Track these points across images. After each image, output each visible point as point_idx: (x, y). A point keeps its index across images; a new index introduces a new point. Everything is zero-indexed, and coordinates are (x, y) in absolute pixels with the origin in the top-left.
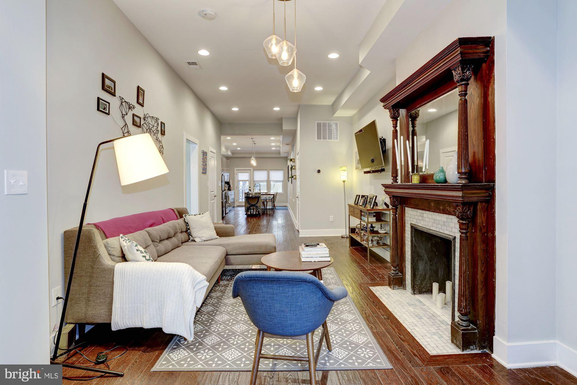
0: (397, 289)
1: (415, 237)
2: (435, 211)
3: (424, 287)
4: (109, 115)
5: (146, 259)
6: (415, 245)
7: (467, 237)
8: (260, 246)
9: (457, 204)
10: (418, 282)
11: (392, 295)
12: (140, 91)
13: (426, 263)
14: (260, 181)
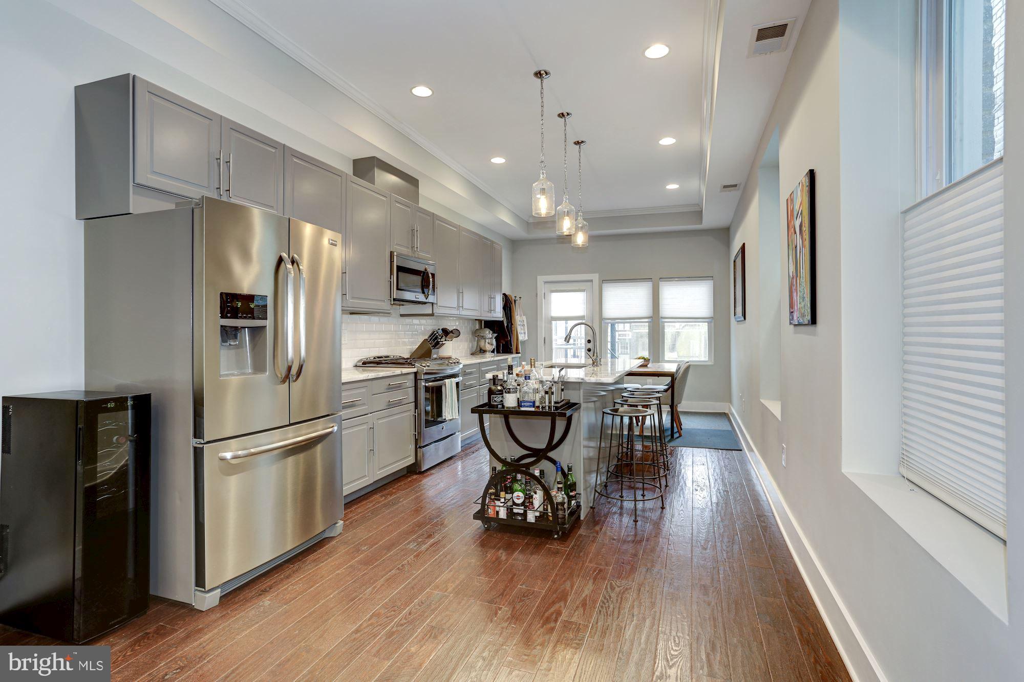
14: (624, 320)
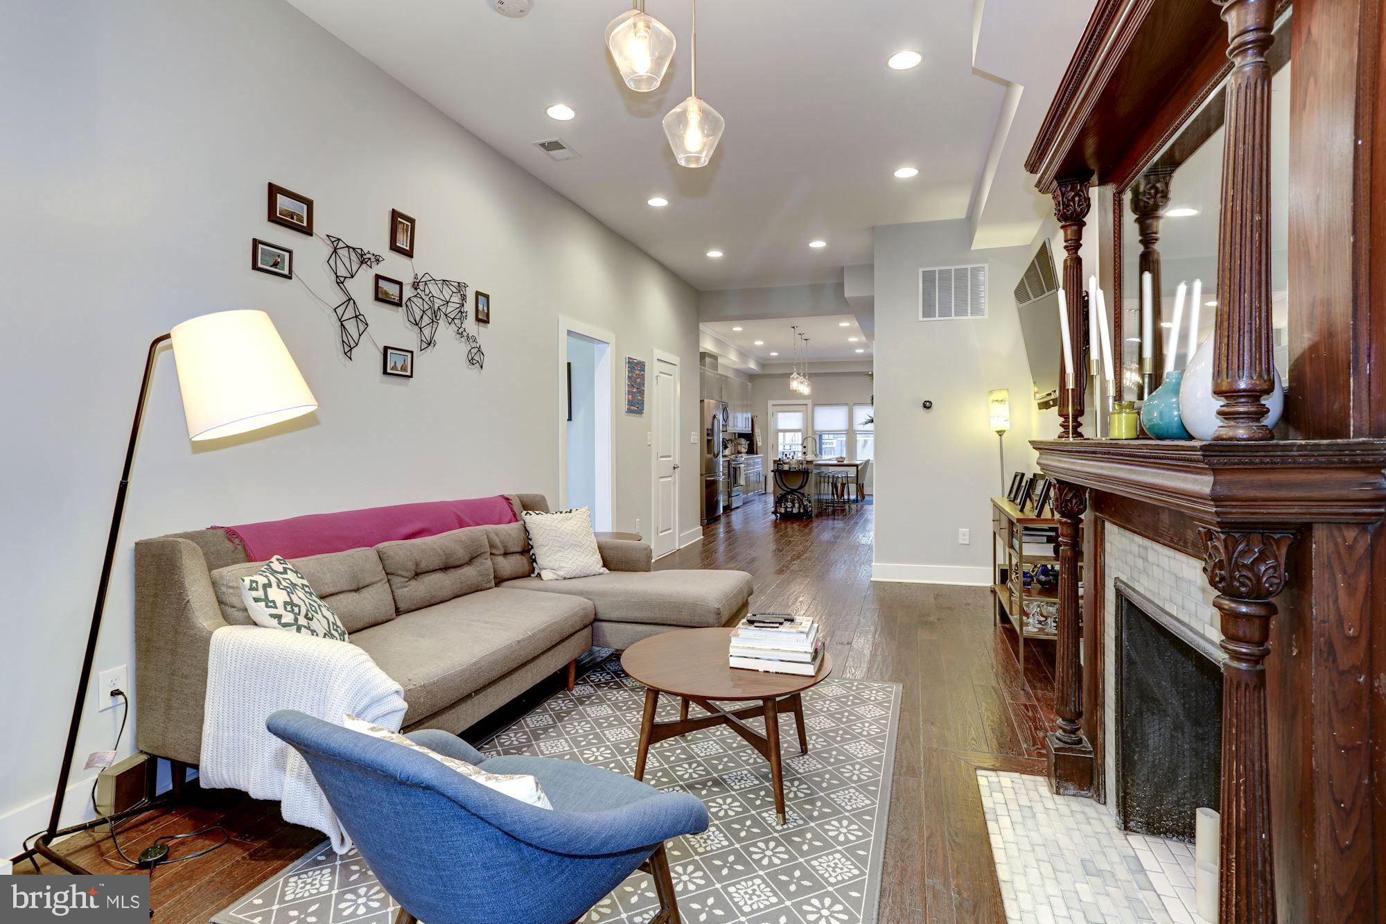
0: (1074, 795)
1: (1129, 628)
2: (1172, 544)
3: (1168, 812)
4: (290, 278)
5: (280, 623)
6: (1128, 655)
7: (1261, 675)
8: (678, 606)
9: (1209, 529)
10: (1142, 791)
11: (1041, 817)
12: (400, 223)
13: (1177, 727)
14: (829, 432)
